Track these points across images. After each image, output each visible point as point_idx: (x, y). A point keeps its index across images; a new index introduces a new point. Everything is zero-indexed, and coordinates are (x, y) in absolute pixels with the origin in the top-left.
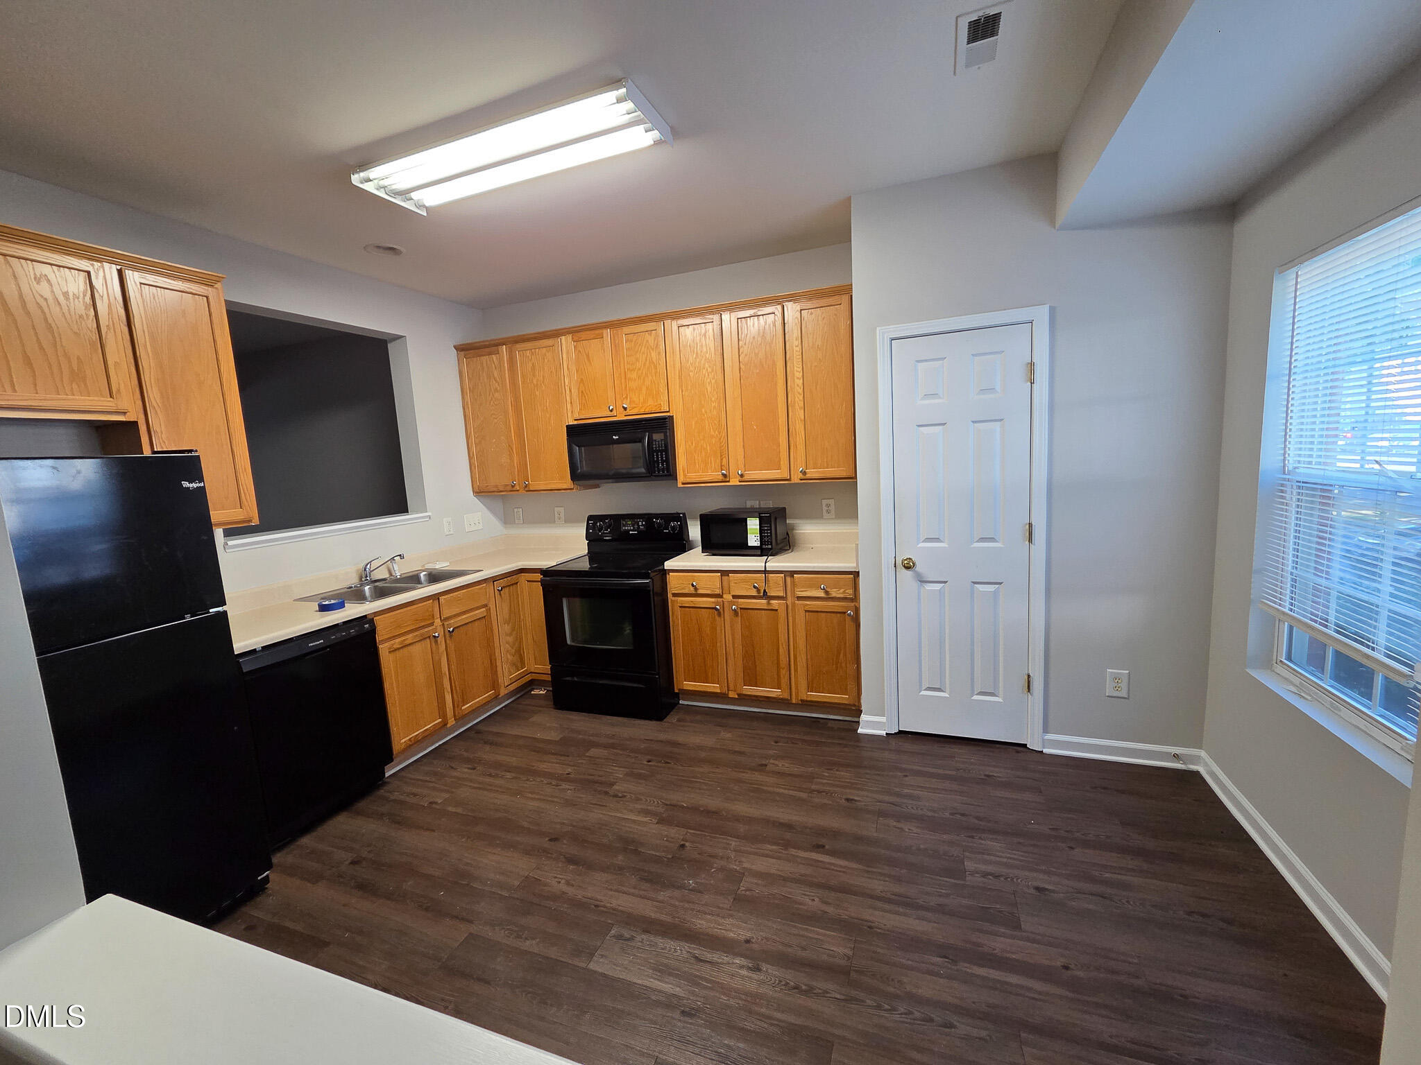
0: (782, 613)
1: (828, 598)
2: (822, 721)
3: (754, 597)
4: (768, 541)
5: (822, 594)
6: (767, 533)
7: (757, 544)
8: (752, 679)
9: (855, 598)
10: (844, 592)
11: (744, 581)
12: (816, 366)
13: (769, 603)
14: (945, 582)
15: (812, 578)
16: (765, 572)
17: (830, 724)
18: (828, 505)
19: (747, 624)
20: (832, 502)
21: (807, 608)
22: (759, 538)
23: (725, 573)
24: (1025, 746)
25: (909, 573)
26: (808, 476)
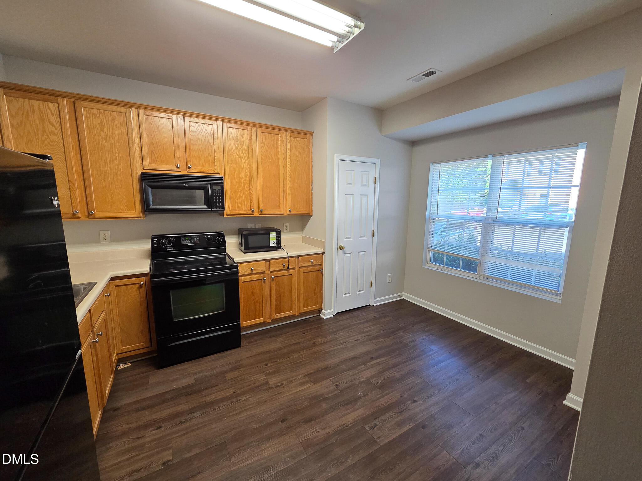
0: (294, 276)
1: (313, 265)
2: (307, 320)
3: (281, 270)
4: (279, 243)
5: (310, 264)
6: (278, 239)
7: (274, 245)
8: (279, 310)
9: (321, 265)
10: (318, 262)
11: (277, 263)
12: (296, 164)
13: (288, 272)
14: (351, 253)
15: (306, 258)
16: (288, 257)
17: (311, 320)
18: (286, 226)
19: (278, 284)
20: (288, 224)
21: (305, 271)
22: (275, 242)
23: (268, 260)
24: (369, 305)
25: (341, 251)
26: (292, 212)
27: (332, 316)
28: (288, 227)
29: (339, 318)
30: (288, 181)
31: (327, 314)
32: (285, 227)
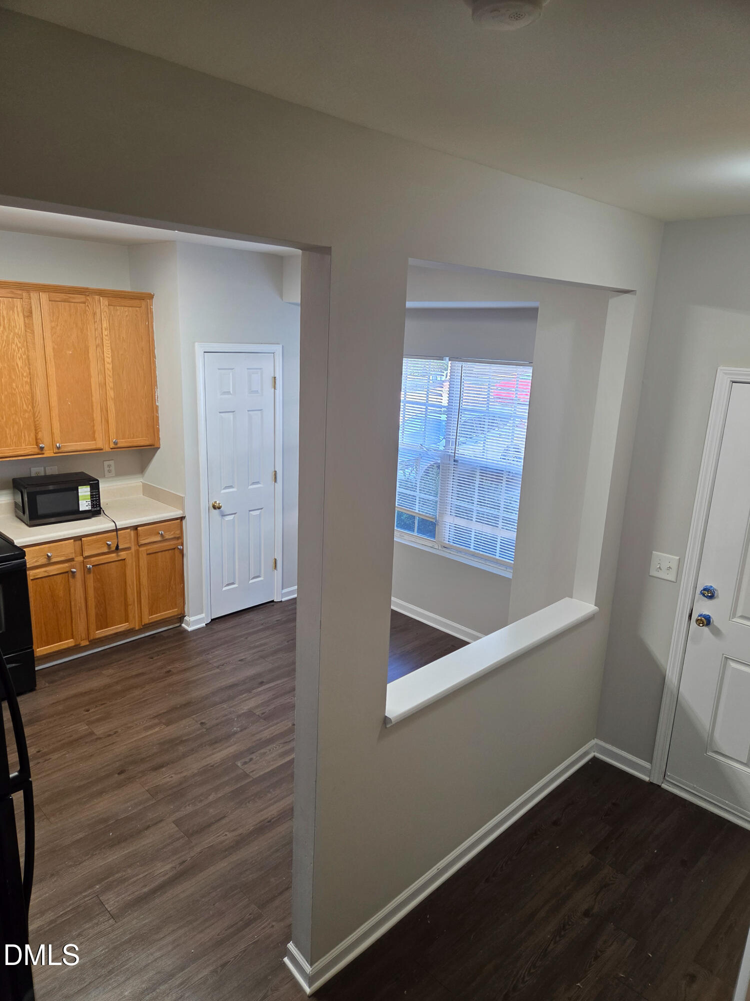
0: (131, 562)
1: (164, 540)
2: (156, 635)
3: (103, 554)
4: (96, 505)
5: (158, 538)
6: (96, 497)
7: (89, 508)
8: (103, 622)
9: (180, 538)
10: (174, 534)
11: (97, 541)
12: (122, 355)
13: (118, 556)
14: (235, 514)
15: (152, 528)
16: (117, 530)
17: (165, 635)
18: (109, 466)
19: (99, 577)
20: (112, 463)
21: (149, 552)
22: (90, 503)
23: (78, 538)
24: (273, 601)
25: (217, 511)
26: (119, 445)
27: (204, 625)
28: (113, 468)
29: (217, 627)
30: (108, 388)
31: (194, 622)
32: (106, 469)
